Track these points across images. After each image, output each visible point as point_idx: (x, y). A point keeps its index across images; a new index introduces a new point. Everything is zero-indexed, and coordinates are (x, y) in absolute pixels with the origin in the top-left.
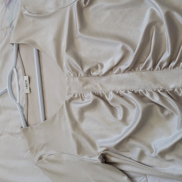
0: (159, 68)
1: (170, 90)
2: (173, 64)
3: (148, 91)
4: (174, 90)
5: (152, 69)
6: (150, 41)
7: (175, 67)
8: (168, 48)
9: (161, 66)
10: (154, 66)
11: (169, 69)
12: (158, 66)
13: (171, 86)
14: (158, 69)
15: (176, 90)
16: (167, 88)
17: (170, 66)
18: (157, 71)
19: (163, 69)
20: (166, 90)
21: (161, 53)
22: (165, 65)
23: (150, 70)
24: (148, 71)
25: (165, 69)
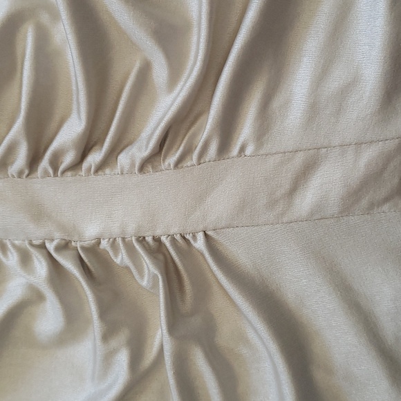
0: (51, 171)
1: (85, 244)
2: (95, 158)
3: (14, 246)
4: (99, 243)
5: (27, 172)
6: (18, 75)
7: (101, 167)
8: (78, 103)
9: (55, 163)
10: (34, 161)
11: (83, 173)
12: (45, 163)
13: (90, 231)
14: (46, 174)
15: (104, 244)
16: (76, 238)
17: (85, 165)
18: (42, 177)
19: (63, 172)
20: (73, 244)
21: (57, 118)
22: (69, 159)
23: (20, 174)
24: (13, 176)
25: (69, 174)
